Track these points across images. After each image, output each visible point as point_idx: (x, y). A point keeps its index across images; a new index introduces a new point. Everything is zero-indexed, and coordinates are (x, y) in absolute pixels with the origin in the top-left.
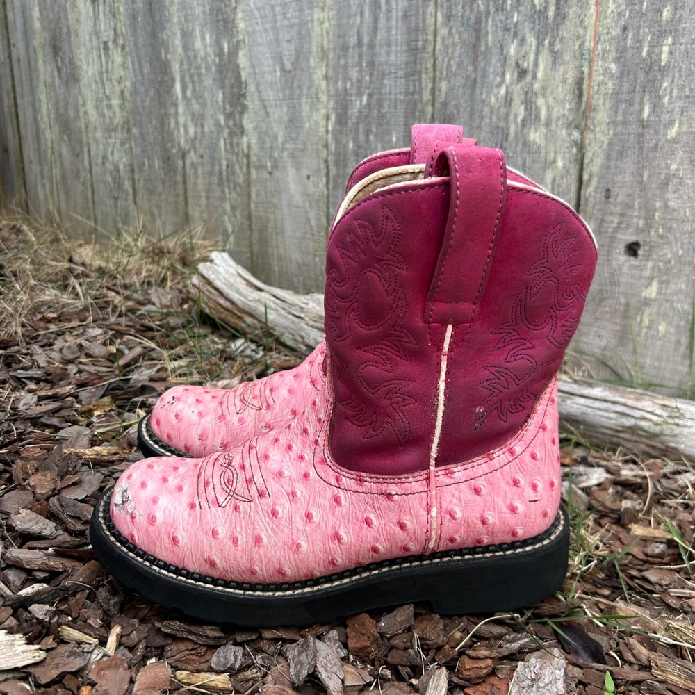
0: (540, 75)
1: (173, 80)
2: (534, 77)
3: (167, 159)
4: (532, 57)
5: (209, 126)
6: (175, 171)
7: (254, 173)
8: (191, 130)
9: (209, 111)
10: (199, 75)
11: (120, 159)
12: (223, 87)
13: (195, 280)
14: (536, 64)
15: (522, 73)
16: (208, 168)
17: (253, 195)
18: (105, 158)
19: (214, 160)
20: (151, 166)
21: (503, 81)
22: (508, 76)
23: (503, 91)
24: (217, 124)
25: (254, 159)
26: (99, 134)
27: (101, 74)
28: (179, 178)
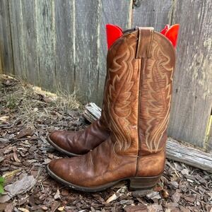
0: (204, 65)
1: (72, 44)
2: (202, 65)
3: (68, 67)
4: (201, 60)
5: (85, 59)
6: (71, 71)
7: (100, 76)
8: (78, 60)
9: (85, 55)
10: (82, 44)
11: (51, 63)
12: (91, 49)
13: (86, 112)
14: (203, 62)
15: (198, 64)
16: (83, 72)
17: (100, 82)
18: (45, 63)
19: (86, 70)
20: (62, 68)
21: (191, 65)
22: (193, 64)
23: (191, 67)
24: (88, 60)
25: (100, 72)
26: (43, 55)
27: (45, 37)
28: (73, 73)
